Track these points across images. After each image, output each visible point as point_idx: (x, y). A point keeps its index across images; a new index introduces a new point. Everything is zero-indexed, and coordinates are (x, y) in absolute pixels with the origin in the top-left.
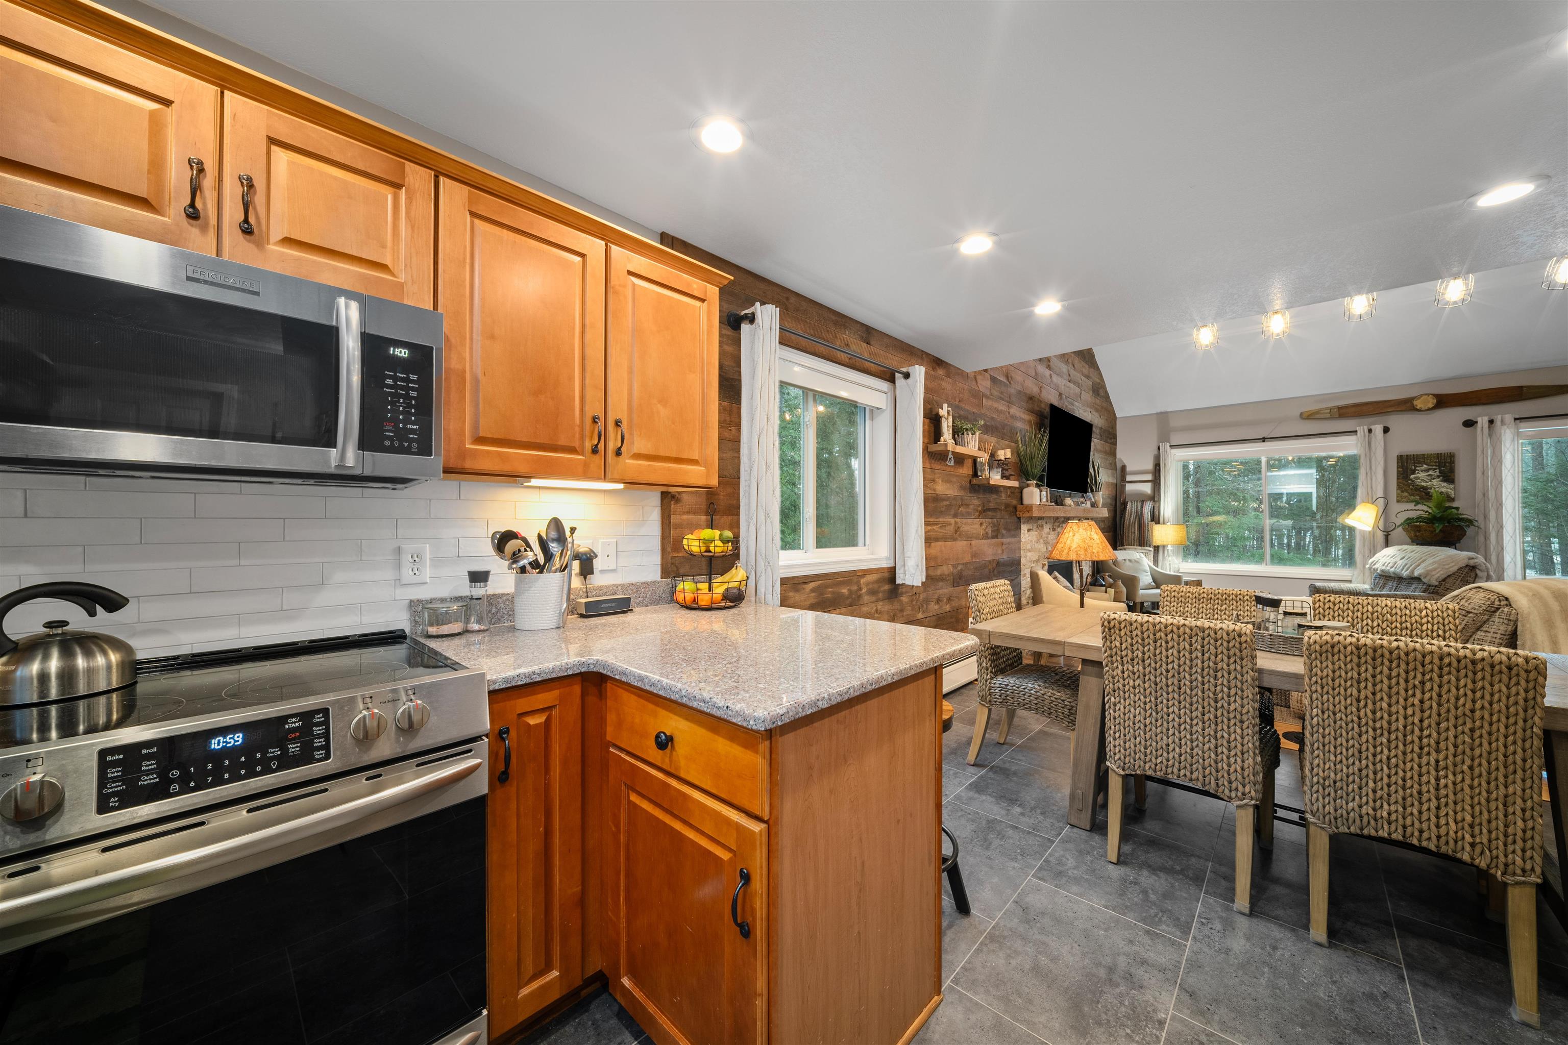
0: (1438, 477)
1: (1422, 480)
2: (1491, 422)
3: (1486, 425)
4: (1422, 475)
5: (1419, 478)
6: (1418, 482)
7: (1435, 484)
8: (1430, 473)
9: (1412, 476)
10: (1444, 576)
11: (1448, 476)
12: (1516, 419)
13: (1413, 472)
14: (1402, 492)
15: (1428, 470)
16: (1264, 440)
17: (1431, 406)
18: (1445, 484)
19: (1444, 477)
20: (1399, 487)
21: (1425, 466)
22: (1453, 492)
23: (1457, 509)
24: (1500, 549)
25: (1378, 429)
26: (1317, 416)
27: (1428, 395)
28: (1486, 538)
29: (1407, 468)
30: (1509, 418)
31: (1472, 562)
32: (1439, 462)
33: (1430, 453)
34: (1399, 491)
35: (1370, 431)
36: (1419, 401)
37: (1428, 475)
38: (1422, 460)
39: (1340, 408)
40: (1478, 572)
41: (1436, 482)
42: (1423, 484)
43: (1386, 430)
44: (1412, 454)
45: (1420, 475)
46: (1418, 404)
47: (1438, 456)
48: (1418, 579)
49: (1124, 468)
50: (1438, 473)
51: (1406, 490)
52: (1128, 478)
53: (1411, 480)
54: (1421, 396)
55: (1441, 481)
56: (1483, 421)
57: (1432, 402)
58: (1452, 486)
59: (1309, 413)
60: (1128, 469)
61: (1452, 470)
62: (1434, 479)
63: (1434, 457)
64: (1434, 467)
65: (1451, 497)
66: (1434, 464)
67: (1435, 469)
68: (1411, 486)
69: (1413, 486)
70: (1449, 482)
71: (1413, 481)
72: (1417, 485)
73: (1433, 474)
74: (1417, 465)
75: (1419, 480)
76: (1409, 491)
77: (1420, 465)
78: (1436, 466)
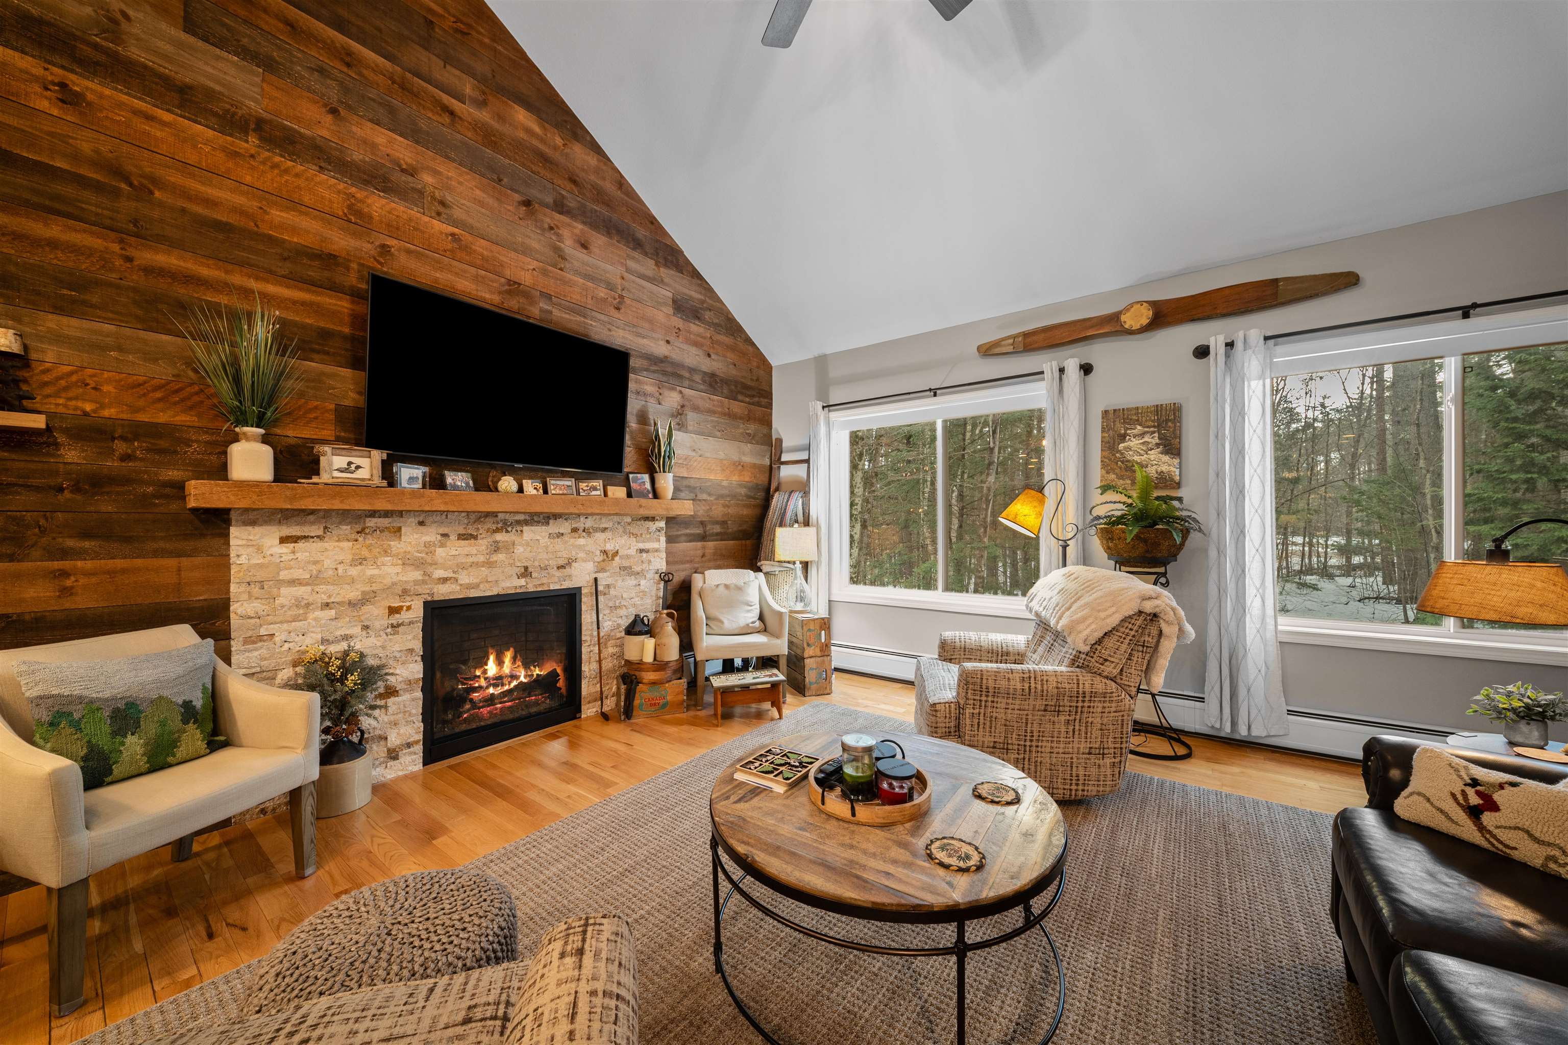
0: (1158, 445)
1: (1135, 452)
2: (1230, 345)
3: (1222, 350)
4: (1135, 443)
5: (1129, 448)
6: (1130, 456)
7: (1152, 457)
8: (1147, 438)
9: (1121, 446)
10: (1099, 634)
11: (1171, 447)
12: (1266, 338)
13: (1123, 438)
14: (1108, 473)
15: (1142, 435)
16: (934, 392)
17: (1145, 321)
18: (1166, 458)
19: (1166, 446)
20: (1104, 465)
21: (1139, 427)
22: (1177, 473)
23: (1180, 499)
24: (1240, 572)
25: (1072, 366)
26: (997, 350)
27: (1141, 303)
28: (1221, 552)
29: (1115, 432)
30: (1255, 336)
31: (1148, 607)
32: (1159, 420)
33: (1145, 405)
34: (1104, 472)
35: (1062, 370)
36: (1128, 314)
37: (1143, 443)
38: (1135, 417)
39: (1026, 335)
40: (1163, 626)
41: (1154, 455)
42: (1136, 458)
43: (1087, 369)
44: (1122, 407)
45: (1131, 444)
46: (1130, 321)
47: (1158, 409)
49: (779, 441)
50: (1157, 439)
51: (1113, 470)
52: (784, 458)
53: (1120, 451)
54: (1131, 305)
55: (1162, 453)
56: (1217, 343)
57: (1145, 316)
58: (1176, 461)
59: (988, 346)
60: (784, 445)
61: (1178, 435)
62: (1151, 449)
63: (1151, 412)
64: (1152, 429)
65: (1172, 480)
66: (1151, 423)
67: (1154, 432)
68: (1119, 463)
69: (1123, 462)
70: (1172, 454)
71: (1122, 454)
72: (1128, 461)
73: (1149, 440)
74: (1128, 426)
75: (1131, 453)
76: (1118, 471)
77: (1133, 426)
78: (1154, 427)
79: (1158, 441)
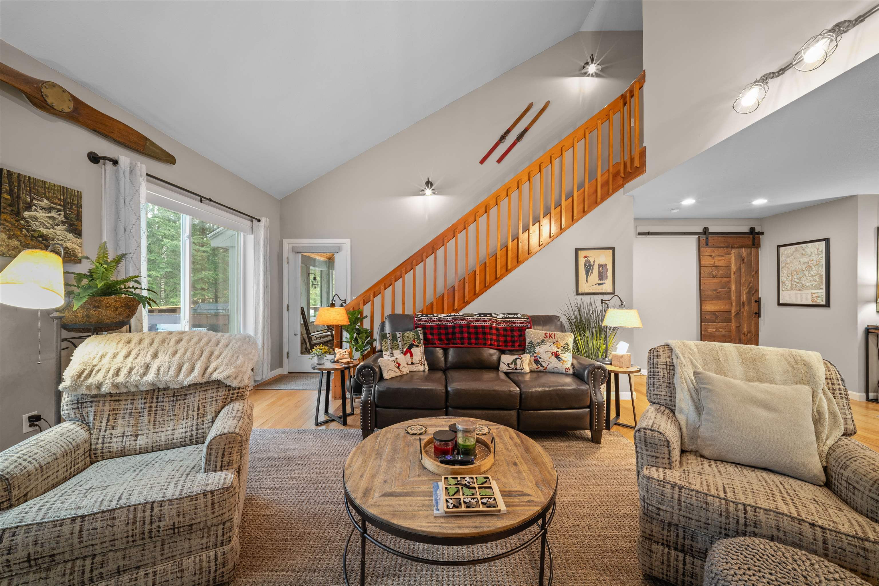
0: (63, 223)
1: (41, 223)
4: (41, 215)
5: (36, 219)
7: (58, 233)
8: (53, 214)
9: (26, 214)
11: (75, 227)
12: (148, 175)
13: (28, 207)
14: (10, 238)
15: (49, 209)
18: (70, 236)
19: (71, 225)
21: (46, 201)
27: (64, 91)
29: (19, 197)
30: (143, 169)
32: (65, 201)
33: (53, 182)
34: (5, 236)
36: (52, 93)
37: (50, 218)
38: (41, 190)
41: (60, 231)
42: (43, 230)
44: (27, 175)
45: (38, 215)
47: (64, 190)
48: (219, 383)
50: (62, 218)
51: (16, 236)
53: (24, 219)
55: (67, 231)
57: (67, 107)
58: (79, 241)
61: (79, 217)
62: (57, 225)
63: (58, 191)
64: (58, 207)
65: (76, 256)
66: (57, 201)
67: (59, 210)
68: (24, 231)
69: (28, 230)
70: (75, 233)
71: (27, 222)
72: (34, 231)
73: (56, 216)
74: (35, 196)
75: (37, 223)
76: (22, 239)
77: (39, 198)
78: (60, 205)
79: (63, 219)
